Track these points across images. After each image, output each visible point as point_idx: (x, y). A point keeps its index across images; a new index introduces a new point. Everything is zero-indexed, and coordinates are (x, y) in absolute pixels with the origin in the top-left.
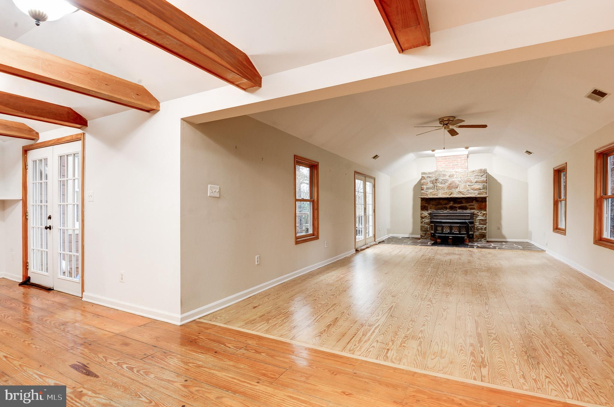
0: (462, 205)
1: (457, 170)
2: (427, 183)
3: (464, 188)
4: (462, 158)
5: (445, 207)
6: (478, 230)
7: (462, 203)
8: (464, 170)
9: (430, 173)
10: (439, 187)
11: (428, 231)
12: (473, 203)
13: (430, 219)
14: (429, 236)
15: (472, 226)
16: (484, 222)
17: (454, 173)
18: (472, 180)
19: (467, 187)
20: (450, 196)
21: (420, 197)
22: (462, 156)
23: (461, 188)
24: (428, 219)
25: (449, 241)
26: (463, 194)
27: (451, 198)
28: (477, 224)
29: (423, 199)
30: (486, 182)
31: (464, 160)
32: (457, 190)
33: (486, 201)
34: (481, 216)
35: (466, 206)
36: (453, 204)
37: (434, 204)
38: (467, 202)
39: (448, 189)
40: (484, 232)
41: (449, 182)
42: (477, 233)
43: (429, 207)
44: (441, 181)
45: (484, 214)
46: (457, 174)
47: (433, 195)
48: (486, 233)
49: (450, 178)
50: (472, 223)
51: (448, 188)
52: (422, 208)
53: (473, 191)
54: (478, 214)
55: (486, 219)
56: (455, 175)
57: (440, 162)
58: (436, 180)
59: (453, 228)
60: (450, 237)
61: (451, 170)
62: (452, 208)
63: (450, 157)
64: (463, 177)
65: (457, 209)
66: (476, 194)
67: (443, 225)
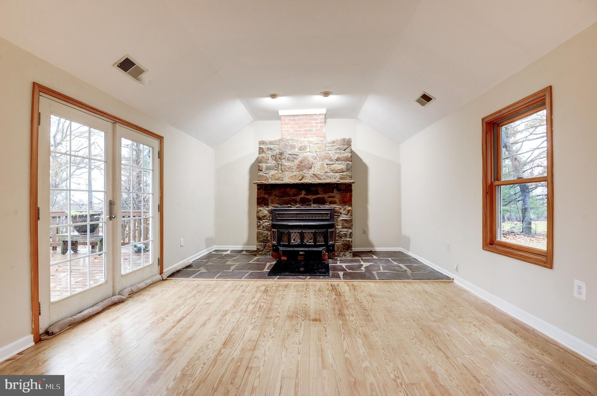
0: (319, 196)
1: (310, 139)
2: (267, 158)
3: (320, 169)
4: (317, 119)
5: (293, 199)
6: (341, 237)
7: (319, 194)
8: (321, 139)
9: (271, 143)
10: (285, 166)
11: (268, 240)
12: (334, 193)
13: (272, 220)
14: (270, 250)
15: (332, 231)
16: (348, 223)
17: (306, 143)
18: (331, 155)
19: (325, 168)
20: (301, 182)
21: (255, 182)
22: (317, 117)
23: (317, 169)
24: (269, 220)
25: (299, 259)
26: (319, 179)
27: (302, 184)
28: (339, 227)
29: (261, 187)
30: (350, 160)
31: (321, 123)
32: (311, 172)
33: (351, 191)
34: (344, 214)
35: (323, 197)
36: (305, 195)
37: (277, 194)
38: (326, 192)
39: (298, 170)
40: (349, 240)
41: (300, 159)
42: (339, 243)
43: (269, 200)
44: (288, 156)
45: (349, 210)
46: (311, 145)
47: (276, 179)
48: (352, 242)
49: (300, 152)
50: (332, 226)
51: (298, 168)
52: (259, 201)
53: (333, 174)
54: (340, 211)
55: (352, 220)
56: (308, 147)
57: (287, 124)
58: (281, 154)
59: (305, 235)
60: (301, 253)
61: (303, 139)
62: (304, 201)
63: (301, 117)
64: (319, 150)
65: (311, 203)
66: (337, 179)
67: (291, 231)
